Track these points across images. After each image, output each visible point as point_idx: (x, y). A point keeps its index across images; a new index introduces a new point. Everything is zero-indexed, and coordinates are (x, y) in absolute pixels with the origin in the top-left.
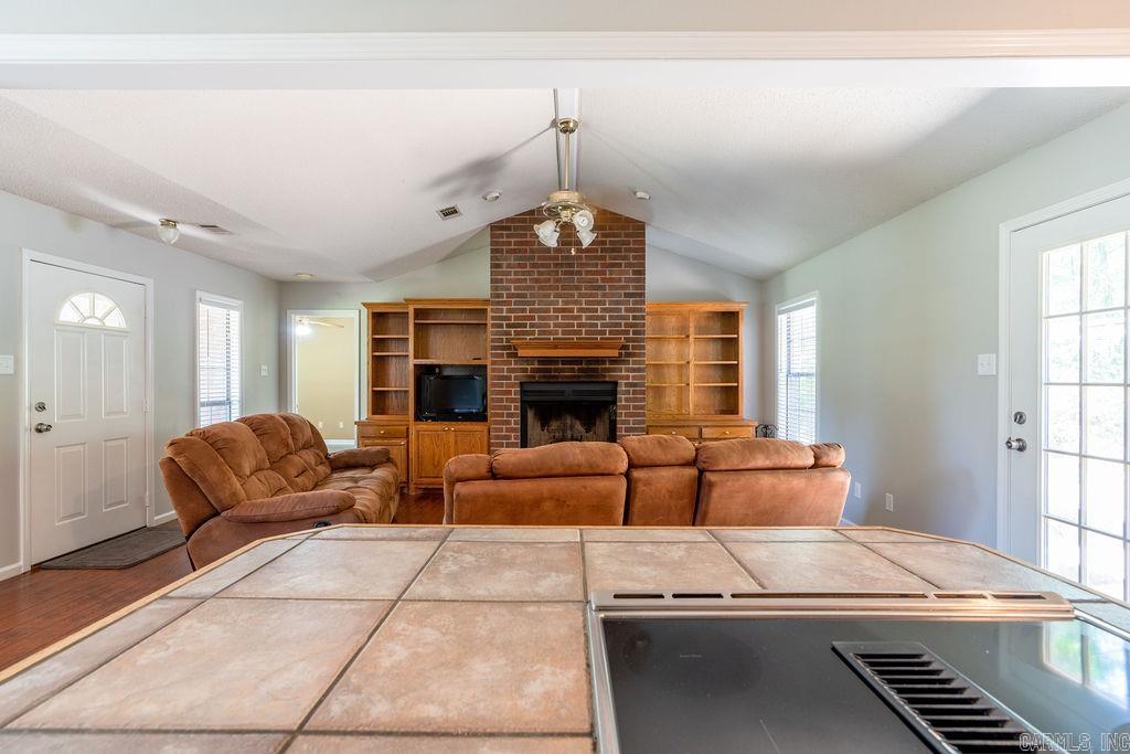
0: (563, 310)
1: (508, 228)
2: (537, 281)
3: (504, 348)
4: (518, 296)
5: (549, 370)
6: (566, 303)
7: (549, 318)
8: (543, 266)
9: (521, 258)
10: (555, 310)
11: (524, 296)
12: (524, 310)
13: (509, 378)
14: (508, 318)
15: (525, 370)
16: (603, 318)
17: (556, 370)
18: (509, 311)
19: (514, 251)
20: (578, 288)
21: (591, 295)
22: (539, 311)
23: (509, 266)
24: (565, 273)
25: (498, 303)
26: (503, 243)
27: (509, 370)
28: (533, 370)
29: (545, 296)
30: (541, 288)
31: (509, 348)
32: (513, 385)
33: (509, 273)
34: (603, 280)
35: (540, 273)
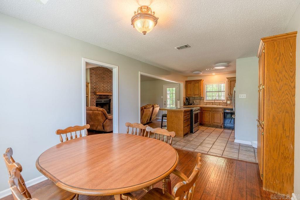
0: (103, 86)
1: (94, 70)
2: (99, 80)
3: (93, 93)
4: (95, 83)
5: (101, 97)
6: (103, 85)
7: (101, 87)
8: (100, 78)
9: (96, 76)
10: (102, 86)
11: (96, 83)
12: (96, 86)
13: (94, 98)
14: (94, 87)
15: (97, 97)
16: (109, 88)
17: (102, 97)
18: (94, 86)
19: (95, 74)
20: (105, 82)
21: (107, 84)
22: (99, 86)
23: (94, 77)
24: (104, 79)
25: (92, 84)
26: (93, 72)
27: (94, 97)
28: (98, 97)
29: (100, 83)
30: (99, 82)
31: (94, 93)
32: (94, 100)
33: (94, 78)
34: (109, 81)
35: (99, 79)
